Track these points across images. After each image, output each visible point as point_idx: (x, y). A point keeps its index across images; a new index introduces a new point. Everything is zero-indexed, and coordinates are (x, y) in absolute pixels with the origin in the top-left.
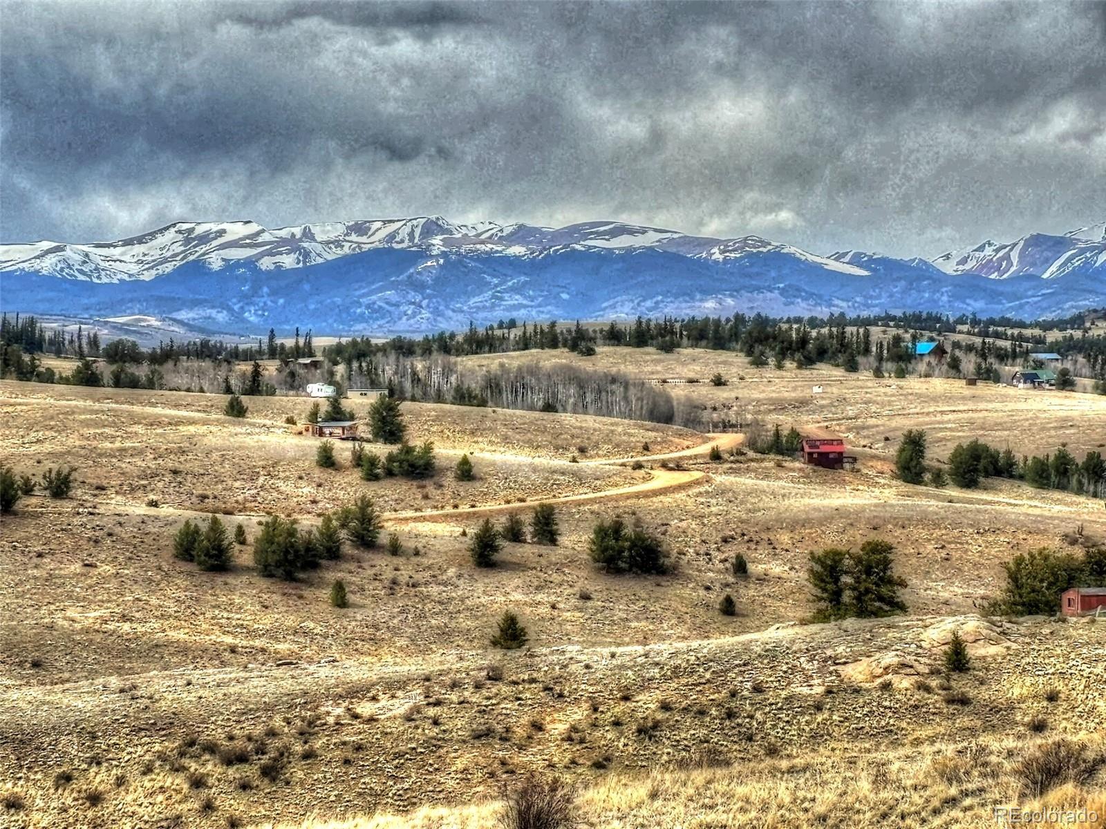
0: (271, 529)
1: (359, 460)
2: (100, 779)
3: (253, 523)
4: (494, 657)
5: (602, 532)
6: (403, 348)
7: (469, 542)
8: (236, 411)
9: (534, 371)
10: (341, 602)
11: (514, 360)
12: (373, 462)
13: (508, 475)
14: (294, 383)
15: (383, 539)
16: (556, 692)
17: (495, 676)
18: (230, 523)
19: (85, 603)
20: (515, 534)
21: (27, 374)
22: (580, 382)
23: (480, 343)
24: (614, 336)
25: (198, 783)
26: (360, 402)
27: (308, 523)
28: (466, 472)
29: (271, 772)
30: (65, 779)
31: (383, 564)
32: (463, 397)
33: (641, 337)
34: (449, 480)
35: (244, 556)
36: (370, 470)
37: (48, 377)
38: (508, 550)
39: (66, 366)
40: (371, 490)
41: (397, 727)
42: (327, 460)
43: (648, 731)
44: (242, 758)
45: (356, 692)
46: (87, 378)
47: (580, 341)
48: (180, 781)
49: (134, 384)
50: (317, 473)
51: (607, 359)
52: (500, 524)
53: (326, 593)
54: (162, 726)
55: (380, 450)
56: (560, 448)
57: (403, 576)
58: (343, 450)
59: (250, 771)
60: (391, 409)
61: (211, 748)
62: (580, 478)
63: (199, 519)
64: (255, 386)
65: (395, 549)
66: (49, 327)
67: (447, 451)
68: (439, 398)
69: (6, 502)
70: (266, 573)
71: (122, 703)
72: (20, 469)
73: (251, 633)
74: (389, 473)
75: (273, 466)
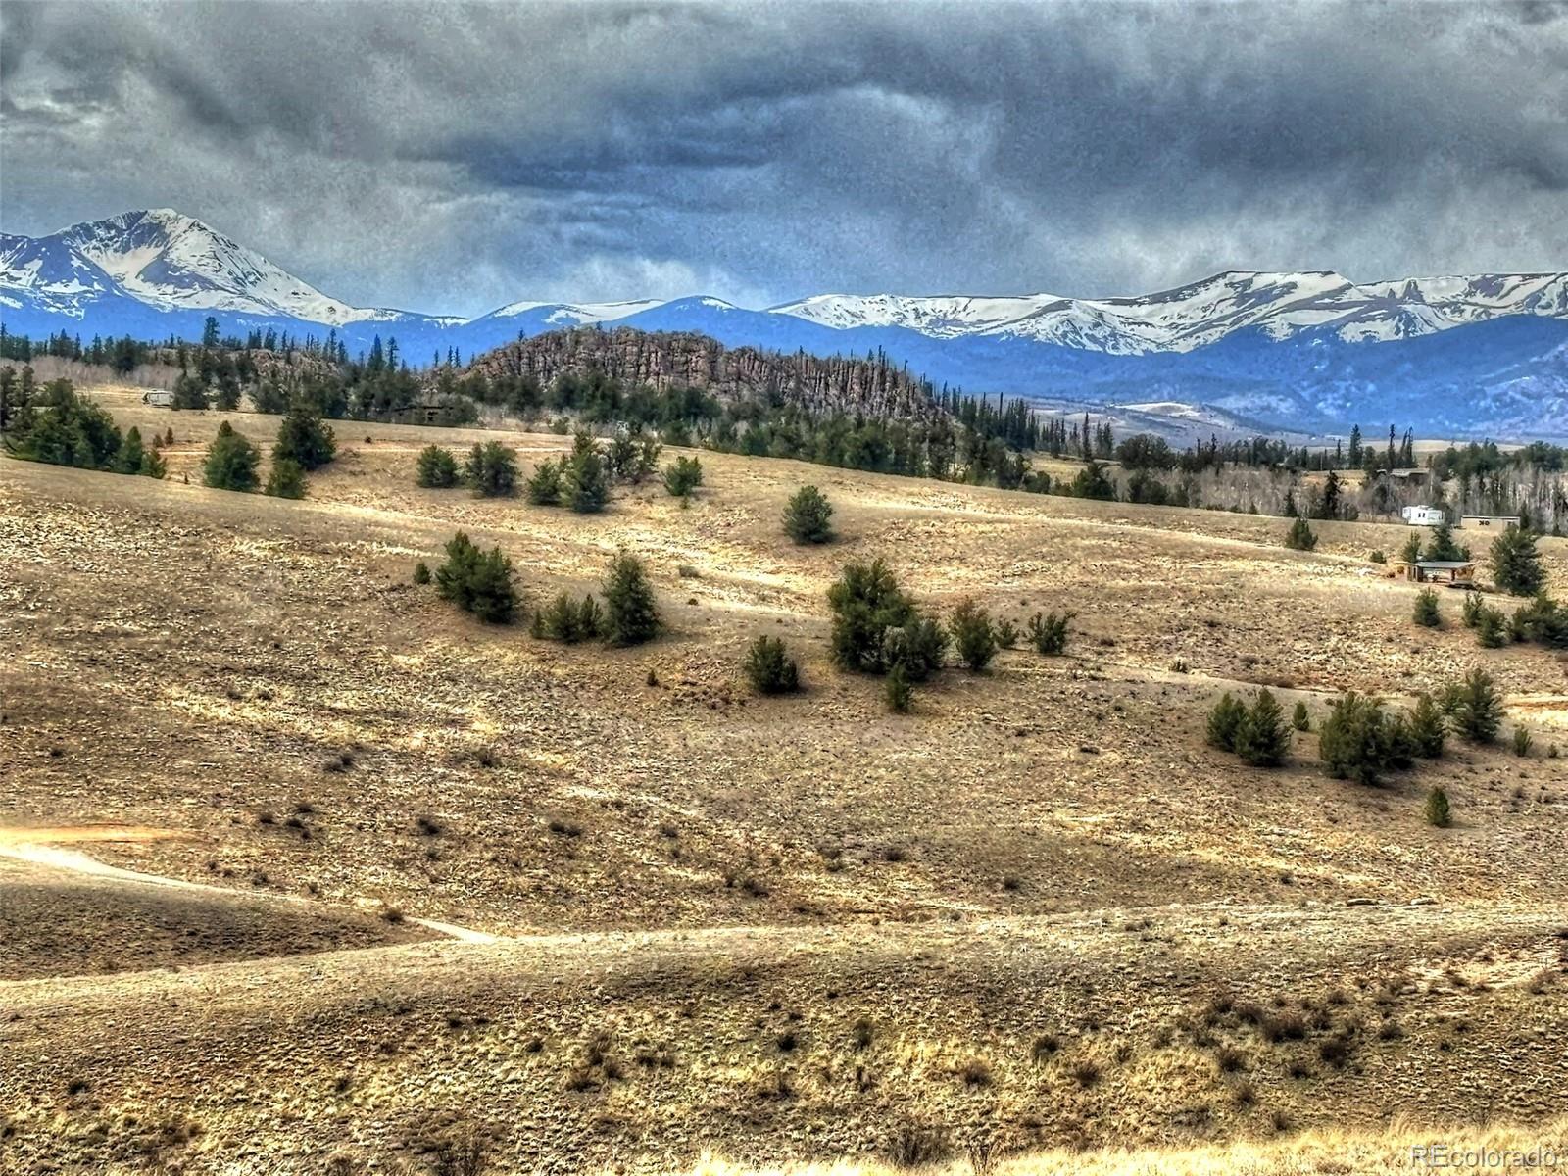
0: (1345, 711)
1: (1475, 617)
2: (1097, 1049)
3: (1320, 700)
6: (1544, 459)
8: (1302, 541)
10: (1441, 818)
12: (1496, 620)
14: (1385, 503)
15: (1506, 731)
18: (1288, 700)
19: (1080, 803)
21: (1013, 479)
25: (1232, 1064)
26: (1479, 533)
27: (1398, 704)
29: (1336, 1055)
30: (1047, 1048)
31: (1503, 767)
35: (1308, 748)
36: (1490, 632)
37: (1041, 485)
39: (1065, 470)
40: (1490, 662)
41: (1522, 1002)
42: (1429, 616)
44: (1293, 1033)
45: (1461, 949)
46: (1095, 488)
48: (1207, 1060)
49: (1159, 498)
50: (1414, 635)
53: (1420, 806)
54: (1186, 980)
55: (1506, 604)
57: (1533, 786)
58: (1452, 603)
59: (1307, 1052)
60: (1524, 545)
61: (1252, 1016)
63: (1242, 690)
64: (1330, 506)
65: (1522, 747)
66: (1044, 414)
69: (977, 658)
70: (1338, 772)
71: (1129, 946)
72: (998, 612)
73: (1311, 856)
74: (1517, 637)
75: (1351, 621)
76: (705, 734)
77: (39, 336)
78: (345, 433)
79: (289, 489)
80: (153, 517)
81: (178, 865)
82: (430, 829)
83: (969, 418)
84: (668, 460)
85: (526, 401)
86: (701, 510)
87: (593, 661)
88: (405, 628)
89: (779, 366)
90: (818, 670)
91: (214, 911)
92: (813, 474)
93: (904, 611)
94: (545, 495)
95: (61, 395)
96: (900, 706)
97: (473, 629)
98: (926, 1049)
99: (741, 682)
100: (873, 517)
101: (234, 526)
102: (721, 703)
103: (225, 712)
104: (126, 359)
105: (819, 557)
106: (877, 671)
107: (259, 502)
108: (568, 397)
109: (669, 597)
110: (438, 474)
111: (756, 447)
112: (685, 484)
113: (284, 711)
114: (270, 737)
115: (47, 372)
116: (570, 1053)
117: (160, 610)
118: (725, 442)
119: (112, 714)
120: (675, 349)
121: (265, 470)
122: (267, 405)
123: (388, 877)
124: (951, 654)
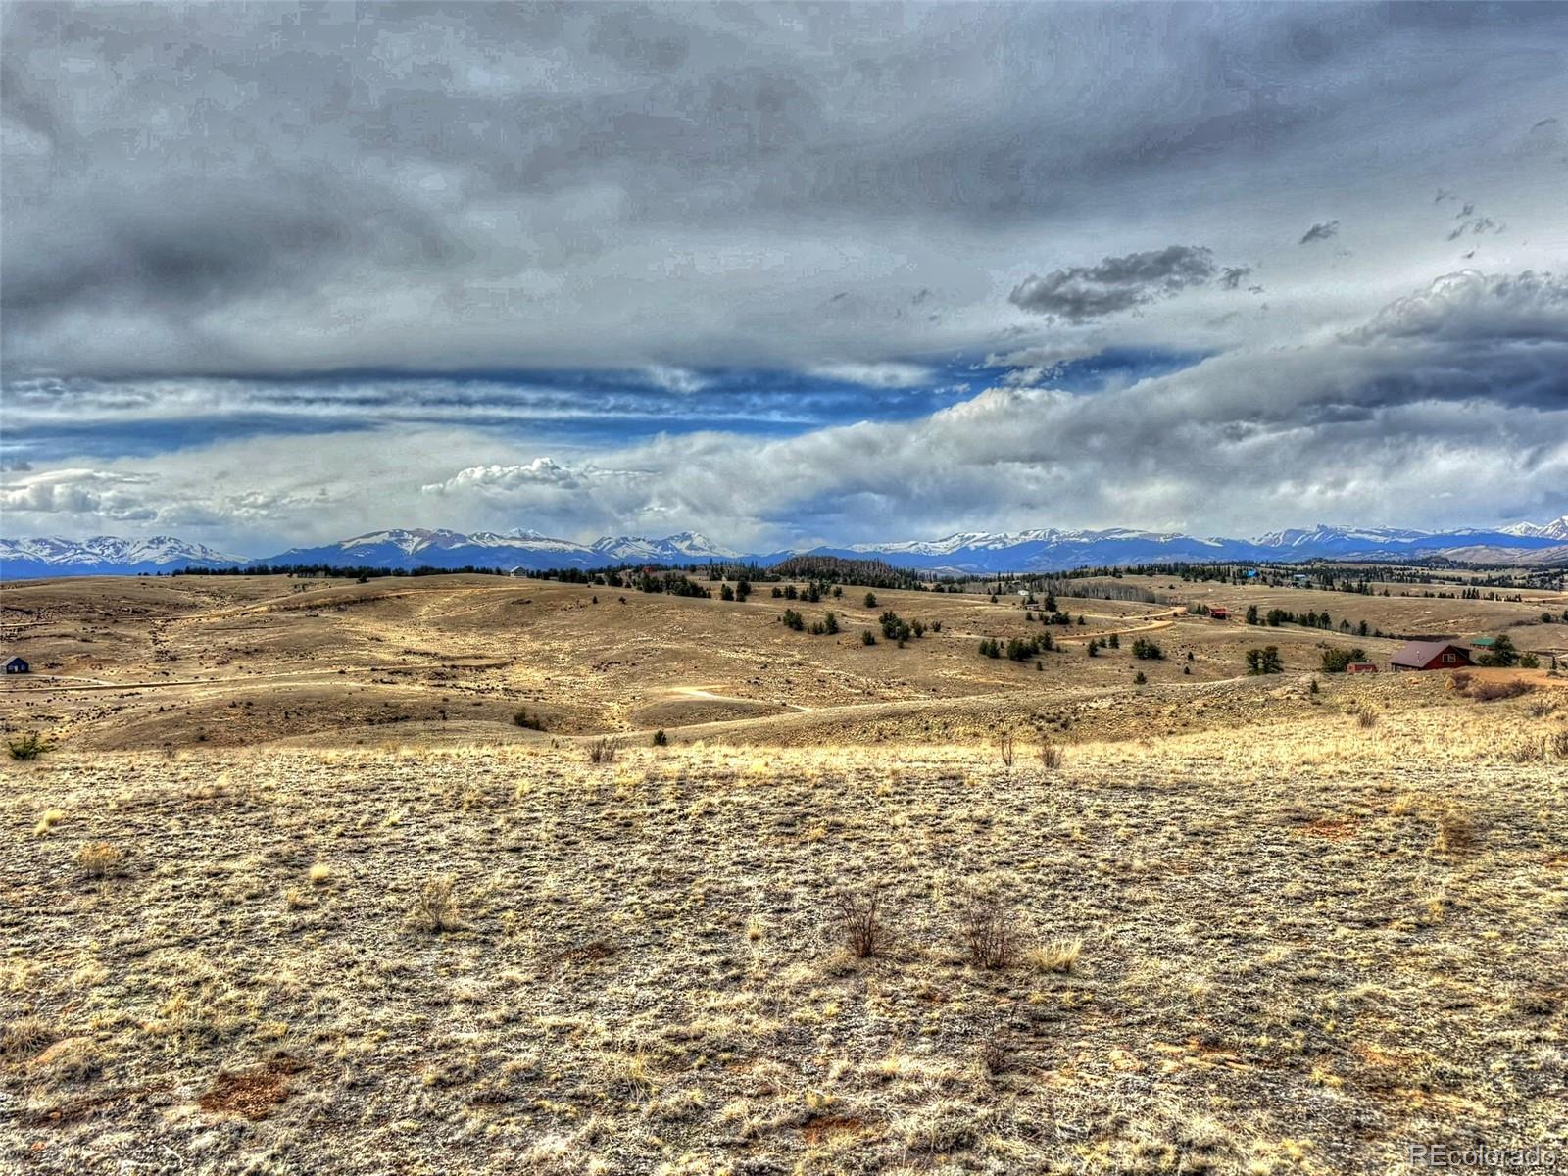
0: (1013, 643)
1: (1041, 618)
2: (1004, 727)
3: (1006, 641)
4: (1137, 687)
5: (1136, 644)
6: (1049, 577)
7: (1086, 647)
8: (994, 600)
9: (1101, 585)
10: (1040, 669)
11: (1093, 581)
12: (1047, 618)
13: (1097, 623)
14: (1012, 590)
15: (1054, 646)
16: (1163, 699)
17: (1139, 694)
18: (998, 640)
19: (949, 669)
20: (1103, 645)
21: (919, 588)
22: (1119, 589)
23: (1077, 575)
24: (1129, 571)
25: (1039, 729)
26: (1040, 597)
27: (1027, 641)
28: (1081, 622)
29: (1065, 726)
30: (992, 727)
31: (1055, 655)
32: (1077, 595)
33: (1140, 571)
34: (1075, 625)
35: (1004, 652)
36: (1045, 621)
37: (926, 589)
38: (1101, 650)
39: (931, 586)
40: (1048, 628)
41: (1107, 711)
42: (1029, 618)
43: (1200, 713)
44: (1053, 721)
45: (1089, 699)
46: (939, 590)
47: (1116, 573)
48: (1033, 728)
49: (956, 591)
50: (1027, 623)
51: (1128, 580)
52: (1097, 641)
53: (1034, 666)
54: (1024, 709)
55: (1049, 614)
56: (1115, 613)
57: (1063, 660)
58: (1035, 614)
59: (1057, 725)
60: (1052, 599)
61: (1042, 717)
62: (1125, 624)
63: (989, 640)
64: (999, 592)
65: (1059, 650)
66: (920, 572)
67: (1074, 615)
68: (1066, 595)
69: (919, 633)
70: (1012, 658)
71: (1005, 702)
72: (923, 623)
73: (1008, 680)
74: (1053, 623)
75: (1010, 620)
76: (853, 655)
77: (670, 565)
78: (753, 585)
79: (742, 599)
80: (711, 609)
81: (730, 694)
82: (789, 682)
83: (901, 573)
84: (833, 588)
85: (793, 575)
86: (842, 600)
87: (823, 638)
88: (776, 633)
89: (853, 562)
90: (879, 638)
91: (741, 705)
92: (870, 590)
93: (899, 623)
94: (804, 598)
95: (684, 580)
96: (901, 646)
97: (792, 631)
98: (962, 729)
99: (861, 642)
100: (886, 599)
101: (732, 610)
102: (856, 647)
103: (734, 655)
104: (693, 569)
105: (873, 610)
106: (894, 638)
107: (734, 603)
108: (802, 574)
109: (840, 622)
110: (777, 594)
111: (853, 583)
112: (838, 593)
113: (748, 654)
114: (746, 661)
115: (680, 574)
117: (716, 632)
118: (845, 582)
119: (708, 657)
120: (826, 560)
121: (735, 595)
122: (730, 579)
123: (780, 694)
124: (913, 633)
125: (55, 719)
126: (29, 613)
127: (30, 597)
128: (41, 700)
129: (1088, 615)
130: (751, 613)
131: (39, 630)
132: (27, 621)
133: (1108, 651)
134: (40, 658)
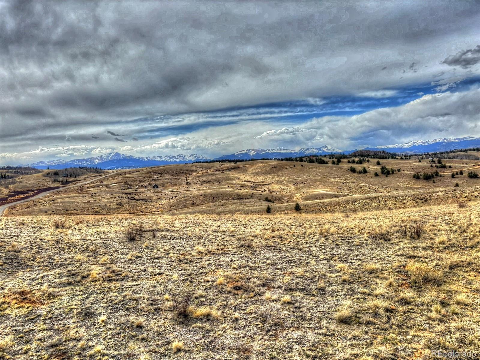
0: (425, 174)
1: (436, 166)
2: (405, 202)
3: (422, 174)
4: (455, 188)
5: (469, 173)
6: (441, 153)
7: (451, 175)
8: (420, 161)
9: (459, 155)
10: (434, 182)
11: (456, 154)
12: (438, 166)
13: (456, 167)
14: (427, 158)
15: (439, 175)
16: (463, 192)
17: (455, 190)
18: (419, 174)
19: (402, 183)
20: (457, 174)
21: (395, 158)
22: (466, 156)
23: (451, 152)
24: (470, 150)
25: (417, 202)
26: (436, 159)
27: (430, 174)
28: (450, 167)
29: (426, 201)
30: (401, 202)
31: (439, 178)
32: (450, 158)
33: (474, 150)
34: (448, 168)
35: (422, 177)
36: (437, 167)
37: (397, 159)
38: (456, 176)
39: (399, 158)
40: (438, 170)
41: (442, 196)
42: (432, 166)
43: (476, 196)
44: (422, 199)
45: (436, 192)
46: (402, 159)
47: (465, 151)
48: (414, 202)
49: (407, 159)
50: (431, 168)
51: (469, 153)
52: (455, 173)
53: (432, 181)
54: (412, 196)
55: (439, 165)
56: (463, 164)
57: (442, 179)
58: (434, 165)
59: (423, 201)
60: (440, 160)
61: (418, 198)
62: (466, 167)
63: (416, 173)
64: (422, 158)
65: (441, 176)
66: (397, 153)
67: (448, 165)
68: (446, 158)
69: (393, 172)
70: (424, 179)
71: (407, 194)
72: (394, 169)
73: (423, 186)
74: (440, 167)
75: (425, 167)
76: (371, 180)
77: (319, 155)
78: (342, 160)
79: (338, 164)
80: (328, 167)
81: (332, 191)
82: (350, 188)
83: (391, 154)
84: (367, 159)
85: (355, 156)
86: (370, 163)
87: (362, 175)
88: (347, 173)
89: (375, 152)
90: (380, 174)
91: (334, 195)
92: (378, 160)
93: (387, 169)
94: (357, 163)
95: (321, 159)
96: (387, 176)
97: (352, 173)
98: (391, 202)
99: (374, 175)
100: (383, 162)
101: (334, 167)
102: (372, 177)
103: (334, 180)
104: (325, 156)
105: (379, 166)
106: (385, 174)
107: (336, 165)
108: (359, 156)
109: (367, 170)
110: (349, 162)
111: (374, 158)
112: (368, 161)
113: (339, 180)
114: (338, 182)
115: (320, 157)
116: (362, 203)
117: (329, 173)
118: (371, 158)
119: (326, 181)
120: (367, 151)
121: (336, 163)
122: (336, 158)
123: (347, 191)
124: (391, 172)
125: (162, 199)
126: (160, 174)
127: (160, 170)
128: (159, 194)
129: (453, 165)
130: (340, 168)
131: (161, 178)
132: (159, 176)
133: (459, 176)
134: (160, 185)
